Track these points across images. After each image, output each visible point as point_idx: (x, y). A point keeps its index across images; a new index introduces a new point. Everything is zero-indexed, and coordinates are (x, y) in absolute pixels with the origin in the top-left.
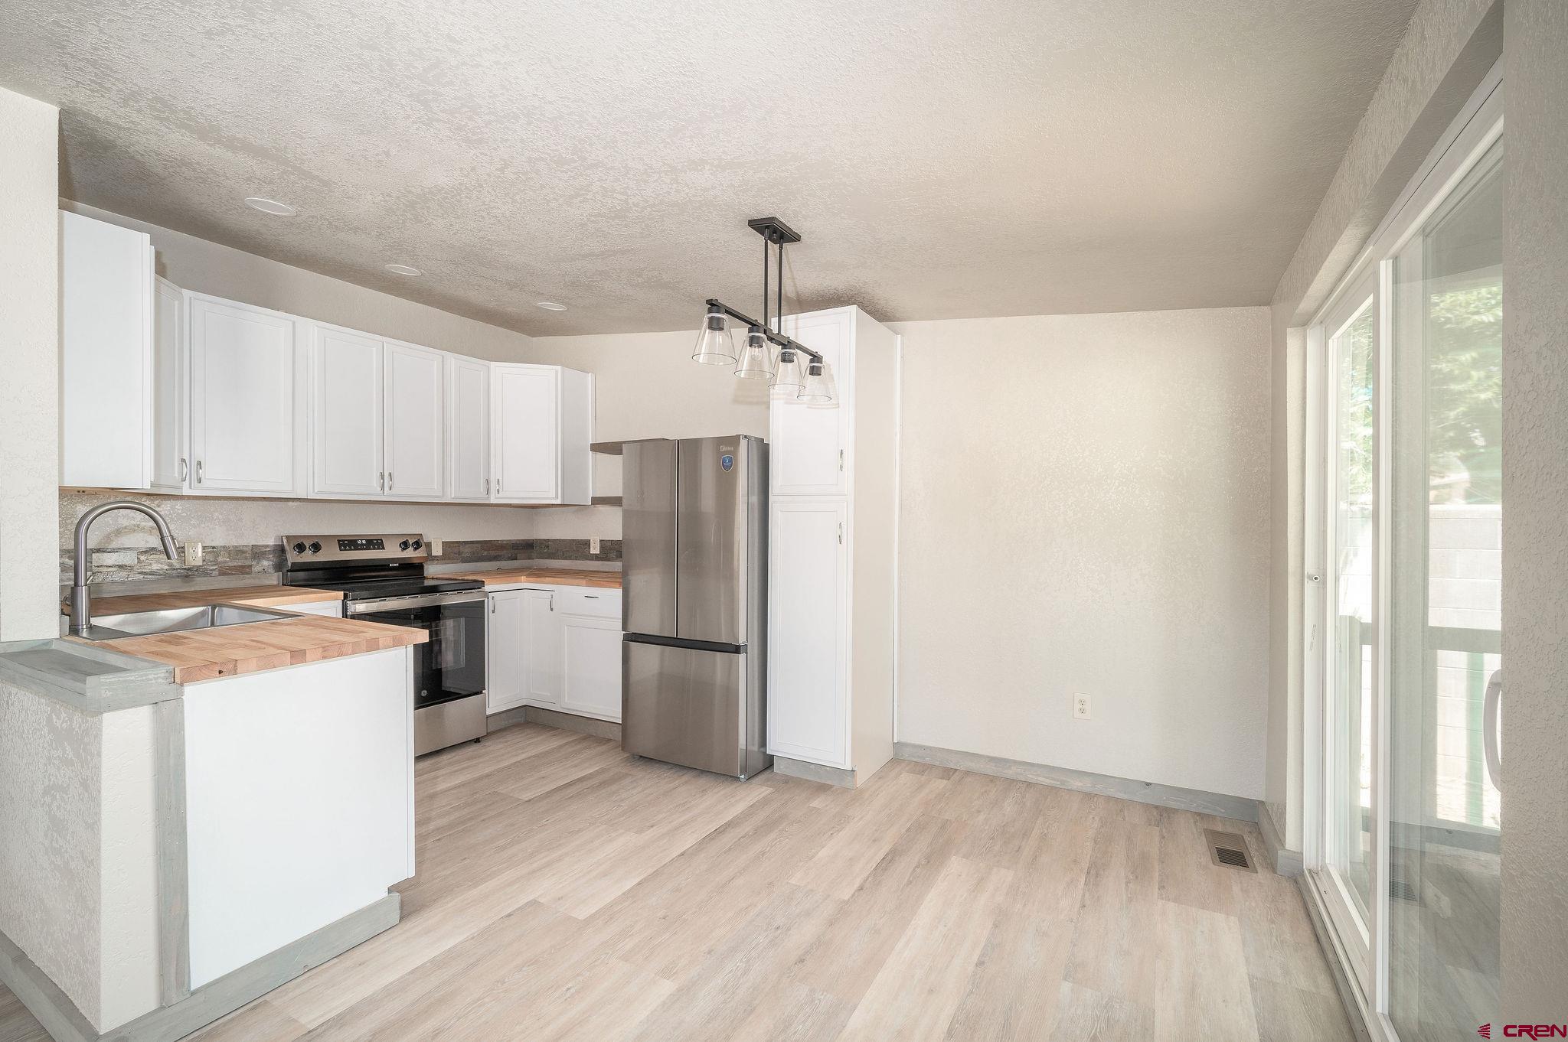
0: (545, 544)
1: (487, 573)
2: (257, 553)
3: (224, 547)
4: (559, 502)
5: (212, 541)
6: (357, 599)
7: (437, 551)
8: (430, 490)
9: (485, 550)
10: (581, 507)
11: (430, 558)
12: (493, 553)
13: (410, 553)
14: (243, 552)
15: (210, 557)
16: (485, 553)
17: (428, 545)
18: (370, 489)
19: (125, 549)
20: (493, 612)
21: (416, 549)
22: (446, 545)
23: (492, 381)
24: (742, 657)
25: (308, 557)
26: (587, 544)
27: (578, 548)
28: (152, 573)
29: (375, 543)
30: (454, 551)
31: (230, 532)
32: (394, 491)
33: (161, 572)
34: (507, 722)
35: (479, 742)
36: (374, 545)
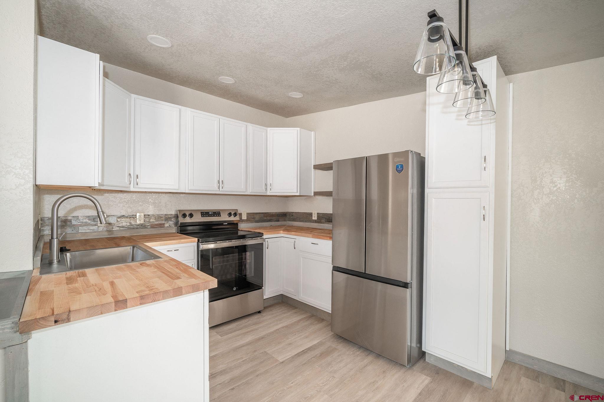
0: (291, 214)
1: (265, 228)
2: (167, 218)
3: (153, 215)
4: (298, 194)
5: (148, 212)
6: (203, 242)
7: (244, 217)
8: (240, 189)
9: (265, 217)
10: (308, 197)
11: (241, 220)
12: (268, 218)
13: (232, 218)
14: (161, 217)
15: (147, 220)
16: (265, 218)
17: (241, 215)
18: (213, 188)
19: (111, 216)
20: (267, 248)
21: (235, 216)
22: (248, 214)
23: (268, 136)
24: (408, 291)
25: (188, 220)
26: (311, 214)
27: (307, 217)
28: (123, 227)
29: (217, 213)
30: (252, 217)
31: (156, 208)
32: (224, 189)
33: (126, 226)
34: (273, 302)
35: (260, 313)
36: (216, 214)
